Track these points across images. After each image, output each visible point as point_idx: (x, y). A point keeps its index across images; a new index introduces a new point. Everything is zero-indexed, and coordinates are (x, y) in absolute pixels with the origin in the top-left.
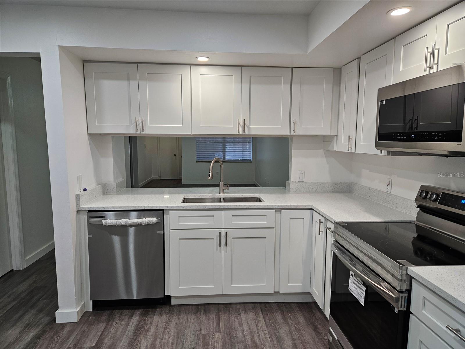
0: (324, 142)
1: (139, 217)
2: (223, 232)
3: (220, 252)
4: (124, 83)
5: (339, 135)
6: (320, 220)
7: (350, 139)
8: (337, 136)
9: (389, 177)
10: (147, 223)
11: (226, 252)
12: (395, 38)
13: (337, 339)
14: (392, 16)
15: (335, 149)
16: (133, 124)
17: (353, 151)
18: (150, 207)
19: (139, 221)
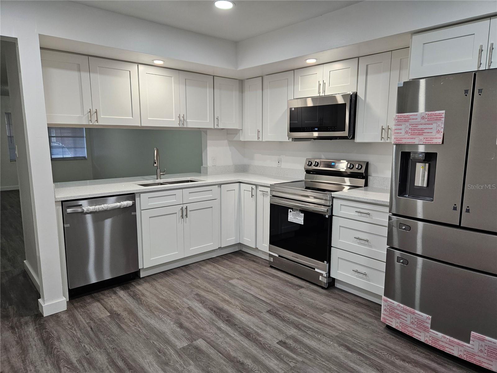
0: (227, 134)
1: (118, 201)
2: (184, 206)
3: (182, 223)
4: (75, 74)
5: (243, 129)
6: (252, 187)
7: (259, 132)
8: (241, 130)
9: (279, 157)
10: (125, 206)
11: (186, 222)
12: (294, 70)
13: (278, 256)
14: (307, 63)
15: (241, 140)
16: (86, 115)
17: (261, 140)
18: (125, 191)
19: (118, 204)
